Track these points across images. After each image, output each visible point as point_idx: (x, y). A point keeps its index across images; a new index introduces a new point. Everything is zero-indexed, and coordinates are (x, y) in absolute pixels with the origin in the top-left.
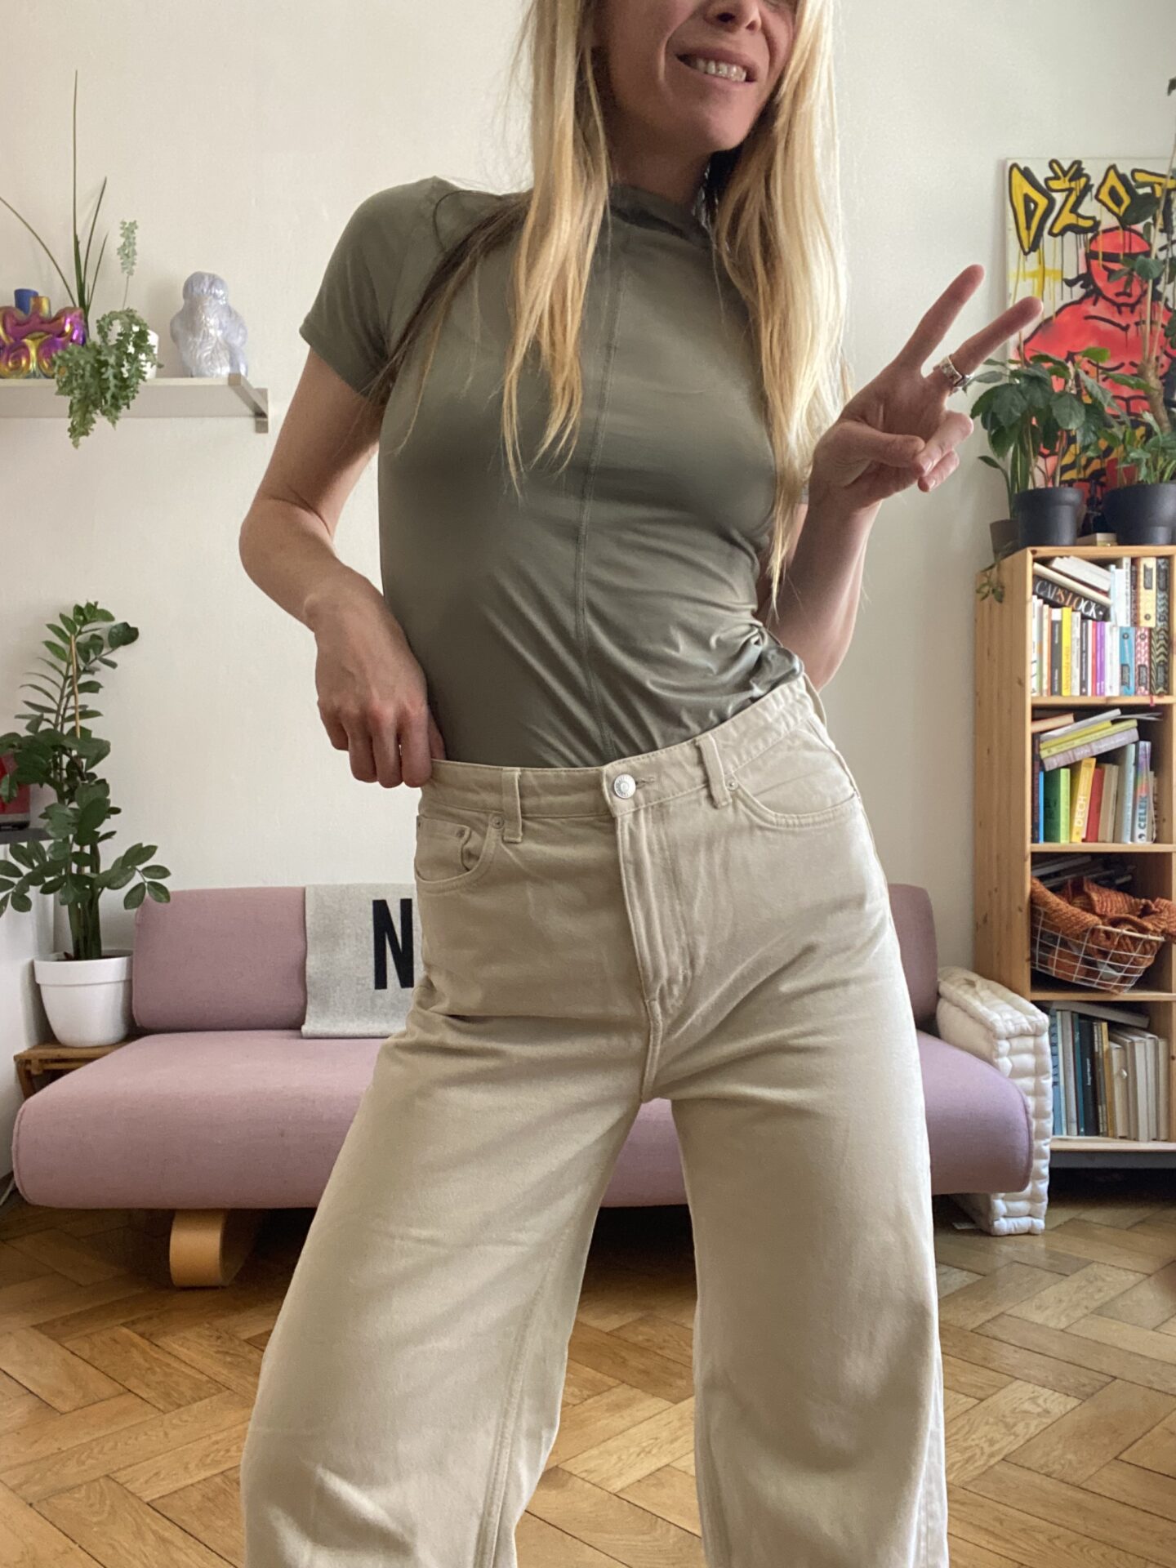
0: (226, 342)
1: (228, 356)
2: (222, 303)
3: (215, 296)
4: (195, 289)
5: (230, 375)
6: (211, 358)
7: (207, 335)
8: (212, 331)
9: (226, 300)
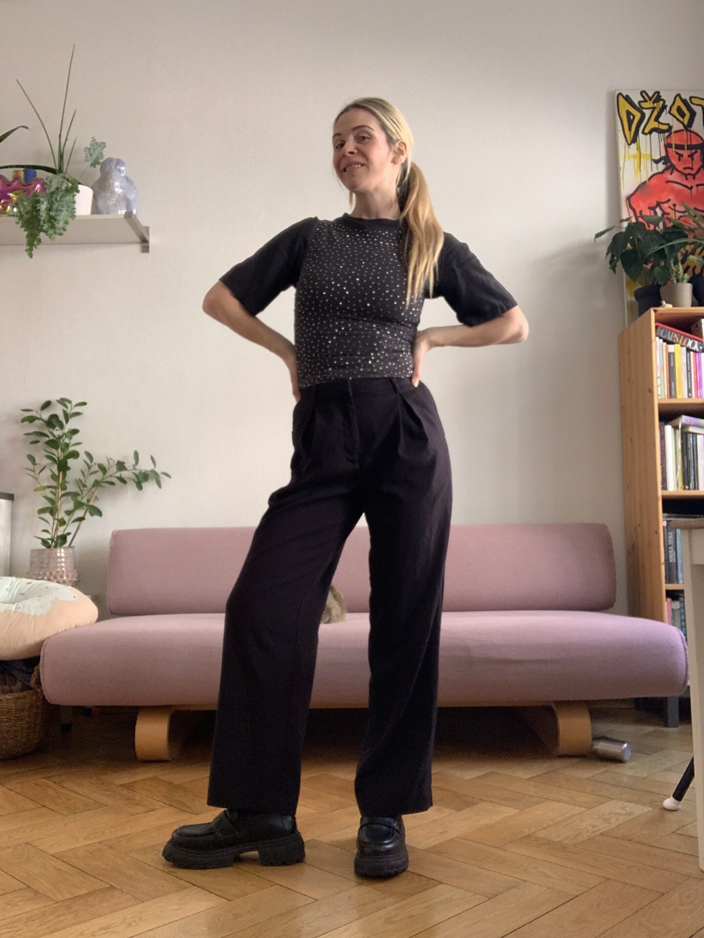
0: (124, 196)
1: (125, 204)
2: (123, 175)
3: (119, 171)
4: (107, 166)
5: (126, 212)
6: (115, 206)
7: (113, 192)
8: (116, 190)
9: (126, 173)
